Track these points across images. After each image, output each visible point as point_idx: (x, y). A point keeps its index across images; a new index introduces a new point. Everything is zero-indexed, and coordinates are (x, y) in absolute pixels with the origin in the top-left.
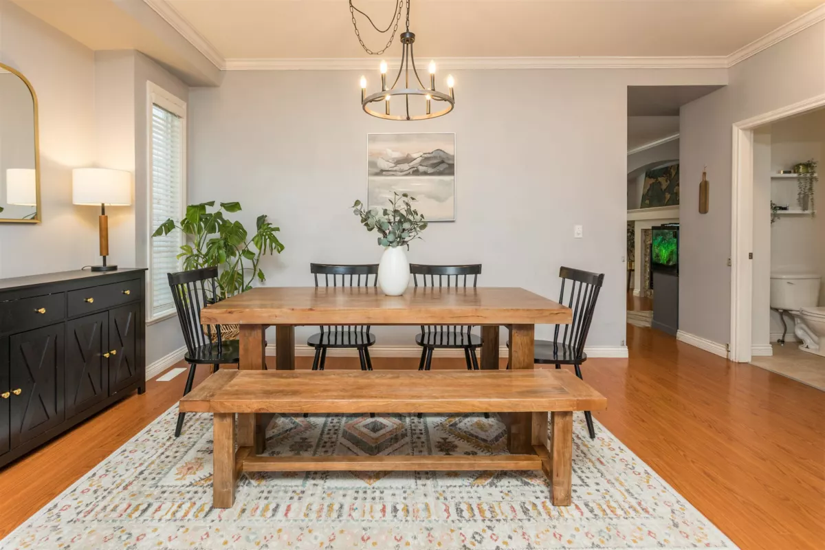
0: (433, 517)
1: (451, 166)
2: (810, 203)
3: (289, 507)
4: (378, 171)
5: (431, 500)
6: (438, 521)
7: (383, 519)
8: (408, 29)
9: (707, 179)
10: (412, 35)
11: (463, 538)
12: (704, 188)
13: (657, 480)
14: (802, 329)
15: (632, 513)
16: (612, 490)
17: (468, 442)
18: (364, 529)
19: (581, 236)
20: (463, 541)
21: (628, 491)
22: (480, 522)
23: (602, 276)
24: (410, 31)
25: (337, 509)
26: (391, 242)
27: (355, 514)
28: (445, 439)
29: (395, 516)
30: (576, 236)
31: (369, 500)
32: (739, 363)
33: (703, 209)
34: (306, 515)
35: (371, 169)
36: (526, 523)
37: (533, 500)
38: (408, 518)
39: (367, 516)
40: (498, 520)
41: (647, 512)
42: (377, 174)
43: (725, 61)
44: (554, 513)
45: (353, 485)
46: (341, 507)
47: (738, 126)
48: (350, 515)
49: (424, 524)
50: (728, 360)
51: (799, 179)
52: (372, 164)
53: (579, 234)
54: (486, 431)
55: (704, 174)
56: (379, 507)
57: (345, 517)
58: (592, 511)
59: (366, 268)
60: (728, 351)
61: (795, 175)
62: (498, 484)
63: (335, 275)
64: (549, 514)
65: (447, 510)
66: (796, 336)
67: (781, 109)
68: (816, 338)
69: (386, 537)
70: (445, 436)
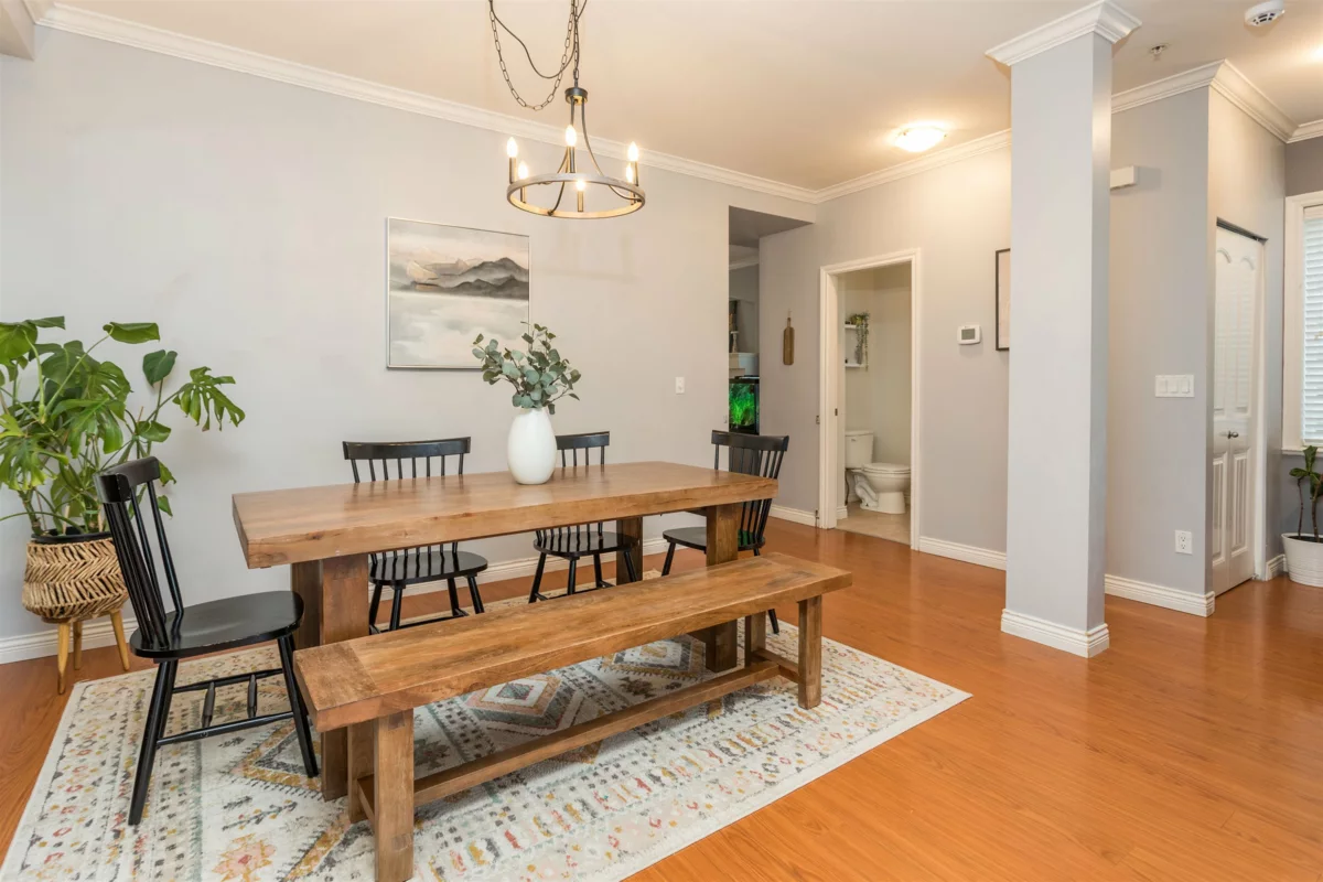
0: (706, 769)
1: (526, 285)
2: (864, 357)
3: (507, 834)
4: (406, 282)
5: (683, 750)
6: (715, 770)
7: (652, 794)
8: (576, 83)
9: (792, 326)
10: (584, 93)
11: (757, 775)
12: (789, 335)
13: (864, 656)
14: (861, 487)
15: (873, 692)
16: (838, 677)
17: (657, 674)
18: (642, 814)
19: (682, 391)
20: (761, 778)
21: (850, 673)
22: (756, 753)
23: (787, 439)
24: (579, 86)
25: (581, 808)
26: (535, 402)
27: (613, 803)
28: (627, 679)
29: (663, 785)
30: (678, 391)
31: (611, 781)
32: (828, 529)
33: (788, 359)
34: (548, 833)
35: (396, 279)
36: (800, 736)
37: (783, 711)
38: (680, 780)
39: (630, 800)
40: (772, 744)
41: (881, 686)
42: (406, 288)
43: (817, 197)
44: (814, 716)
45: (571, 773)
46: (584, 803)
47: (826, 270)
48: (607, 808)
49: (704, 779)
50: (816, 528)
51: (857, 330)
52: (397, 270)
53: (680, 388)
54: (664, 656)
55: (789, 319)
56: (631, 784)
57: (602, 812)
58: (841, 702)
59: (458, 442)
60: (817, 518)
61: (854, 327)
62: (735, 708)
63: (371, 460)
64: (809, 718)
65: (712, 755)
66: (857, 496)
67: (858, 261)
68: (873, 494)
69: (678, 810)
70: (624, 675)
